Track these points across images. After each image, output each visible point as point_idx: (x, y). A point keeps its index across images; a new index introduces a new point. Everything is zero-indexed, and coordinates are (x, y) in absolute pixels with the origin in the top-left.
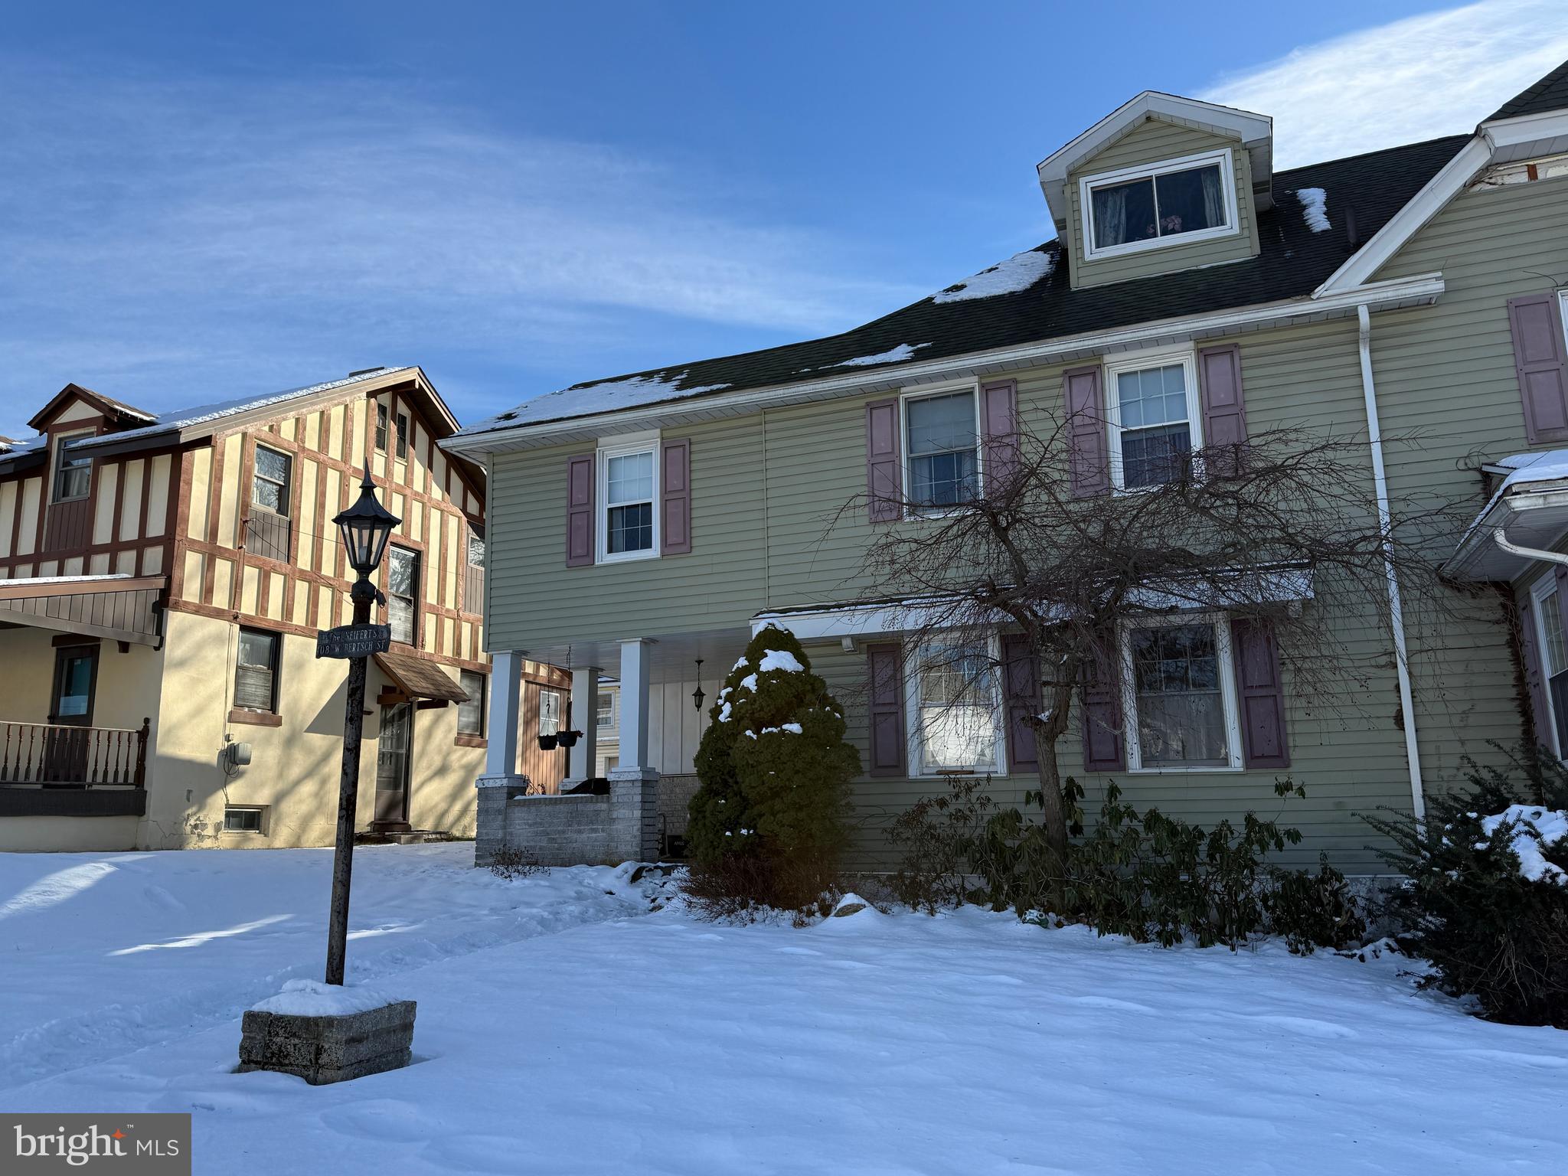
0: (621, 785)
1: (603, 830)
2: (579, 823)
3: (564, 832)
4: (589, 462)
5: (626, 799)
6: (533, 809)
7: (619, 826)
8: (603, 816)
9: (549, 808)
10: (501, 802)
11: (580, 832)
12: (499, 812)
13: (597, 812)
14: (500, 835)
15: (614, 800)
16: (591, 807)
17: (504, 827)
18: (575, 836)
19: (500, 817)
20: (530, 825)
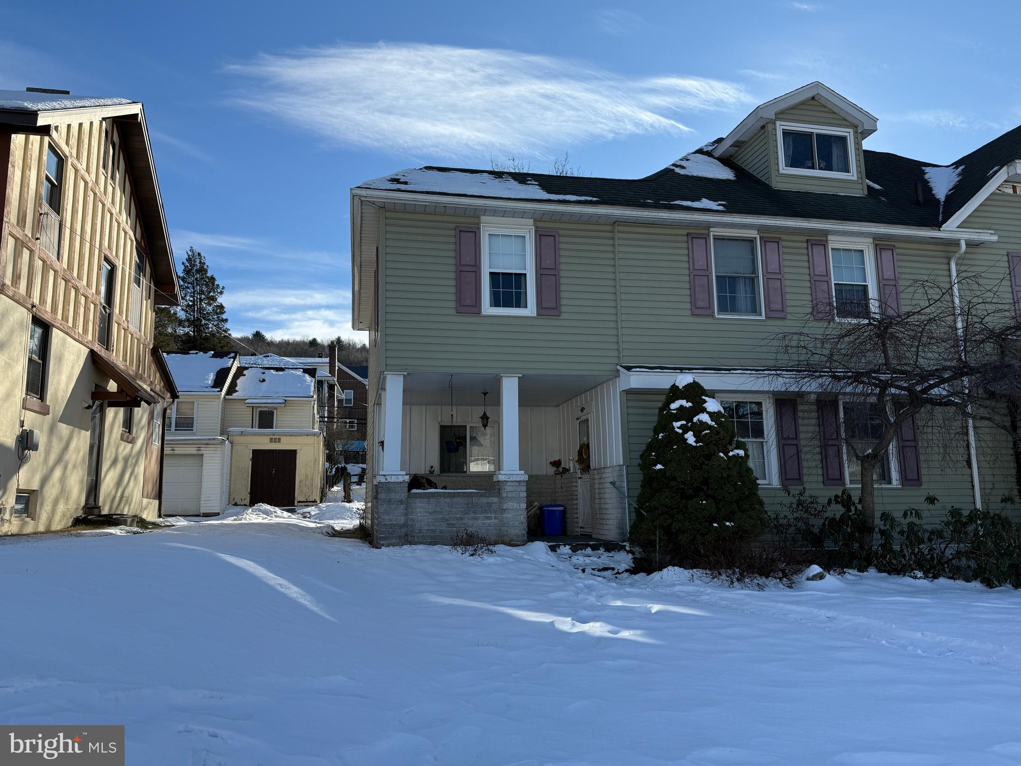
0: (509, 484)
1: (495, 518)
2: (475, 513)
3: (461, 519)
4: (475, 232)
5: (514, 495)
6: (433, 500)
7: (508, 515)
8: (494, 507)
9: (448, 500)
10: (403, 494)
11: (476, 519)
12: (401, 502)
13: (489, 505)
14: (402, 520)
15: (505, 495)
16: (484, 500)
17: (406, 515)
18: (471, 522)
19: (402, 506)
20: (430, 513)
